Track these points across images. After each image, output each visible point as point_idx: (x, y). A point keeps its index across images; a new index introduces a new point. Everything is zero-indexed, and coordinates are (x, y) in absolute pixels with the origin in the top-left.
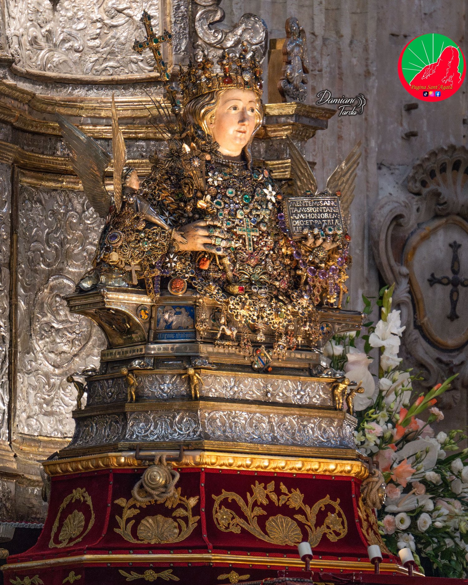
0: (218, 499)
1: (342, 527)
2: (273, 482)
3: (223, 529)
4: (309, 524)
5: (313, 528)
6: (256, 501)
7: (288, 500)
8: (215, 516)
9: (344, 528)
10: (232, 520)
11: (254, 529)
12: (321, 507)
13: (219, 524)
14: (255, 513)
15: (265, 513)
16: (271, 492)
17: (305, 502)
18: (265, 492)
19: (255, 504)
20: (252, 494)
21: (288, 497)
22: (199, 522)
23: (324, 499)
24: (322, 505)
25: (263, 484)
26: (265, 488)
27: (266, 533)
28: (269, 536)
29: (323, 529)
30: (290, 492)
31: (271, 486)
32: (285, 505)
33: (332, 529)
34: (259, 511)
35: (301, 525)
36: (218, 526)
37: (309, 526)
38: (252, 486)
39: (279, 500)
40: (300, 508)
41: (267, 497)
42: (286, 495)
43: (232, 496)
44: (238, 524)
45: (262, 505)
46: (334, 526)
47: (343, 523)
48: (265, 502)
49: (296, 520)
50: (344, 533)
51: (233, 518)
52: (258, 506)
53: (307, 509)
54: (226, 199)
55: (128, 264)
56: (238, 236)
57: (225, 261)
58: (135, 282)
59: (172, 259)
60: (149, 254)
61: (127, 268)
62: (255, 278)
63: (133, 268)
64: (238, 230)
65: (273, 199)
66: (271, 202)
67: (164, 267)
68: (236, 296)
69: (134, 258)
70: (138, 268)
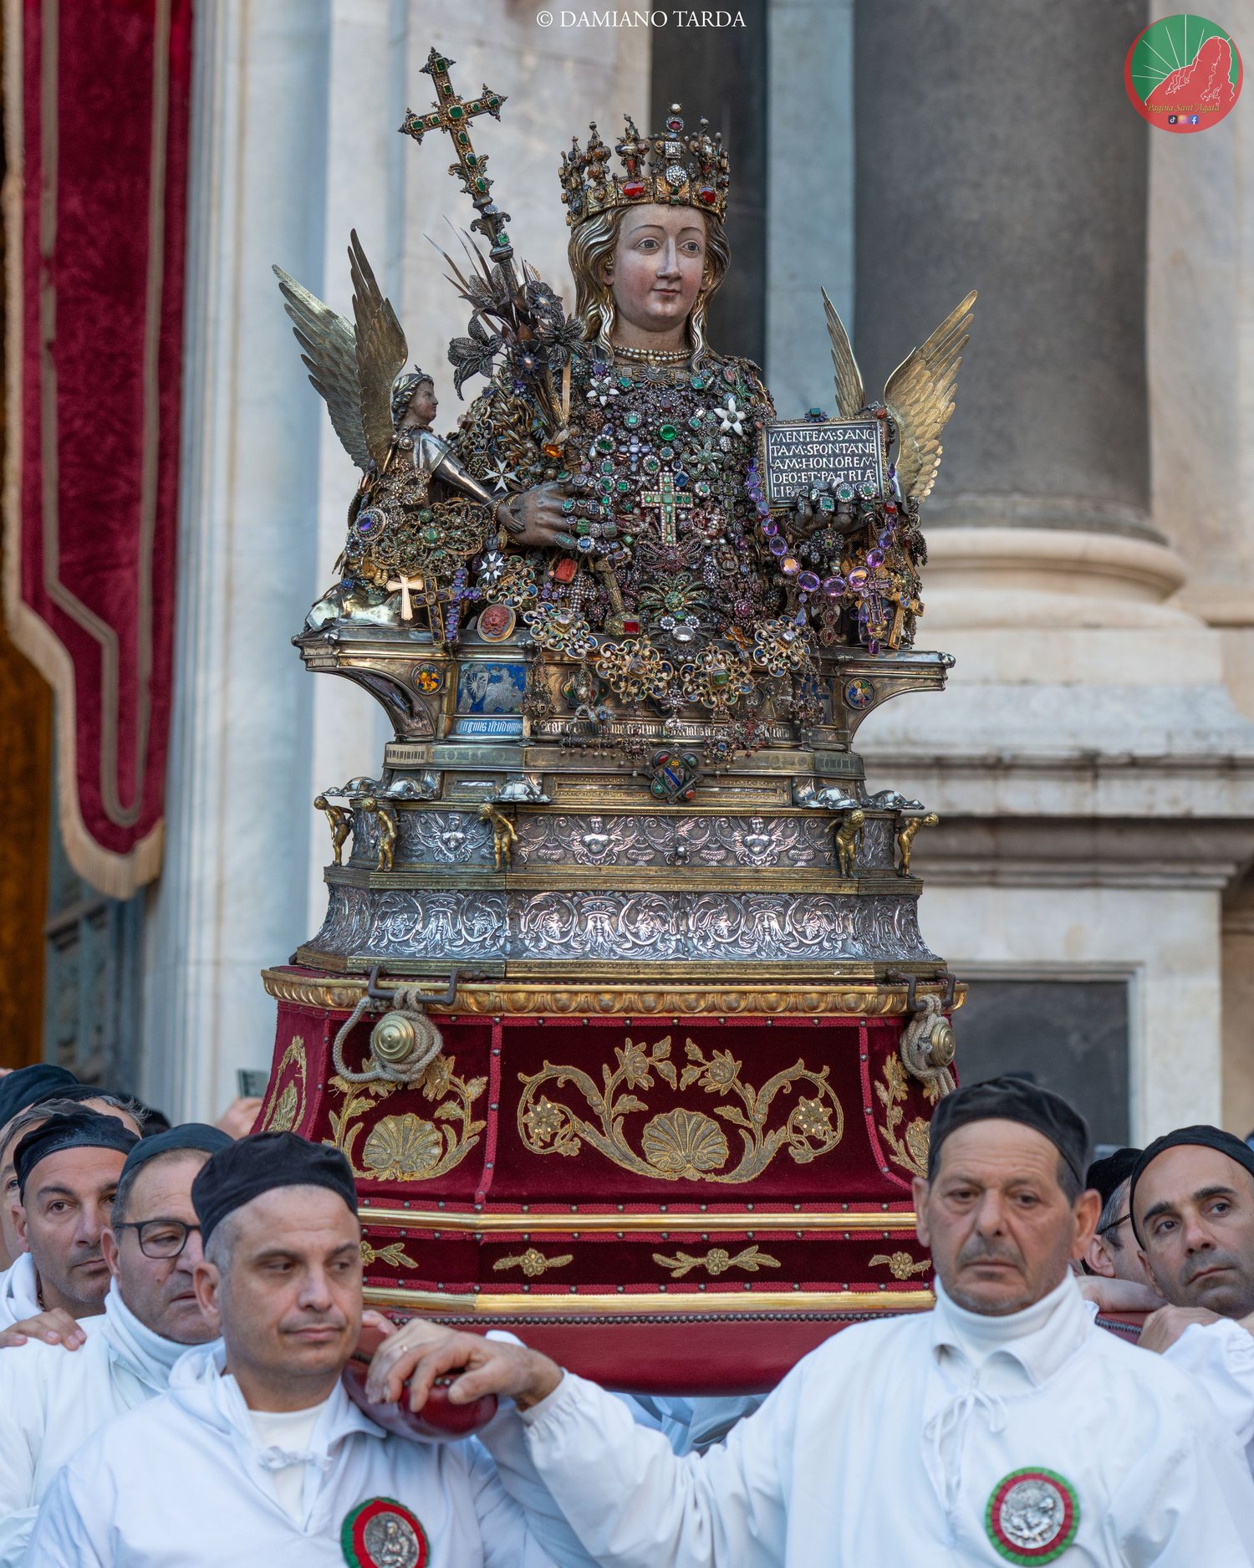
0: (530, 1082)
1: (829, 1127)
2: (669, 1039)
3: (536, 1148)
4: (751, 1126)
5: (759, 1134)
6: (624, 1082)
7: (702, 1076)
8: (521, 1119)
9: (835, 1129)
10: (562, 1126)
11: (613, 1145)
12: (783, 1087)
13: (529, 1137)
14: (618, 1108)
15: (644, 1107)
16: (661, 1060)
17: (743, 1077)
18: (648, 1060)
19: (622, 1088)
20: (614, 1067)
21: (702, 1069)
22: (483, 1134)
23: (791, 1070)
24: (785, 1082)
25: (643, 1045)
26: (648, 1053)
27: (640, 1153)
28: (645, 1160)
29: (783, 1134)
30: (709, 1057)
31: (664, 1047)
32: (694, 1088)
33: (805, 1135)
34: (629, 1103)
35: (729, 1129)
36: (525, 1142)
37: (749, 1131)
38: (617, 1049)
39: (679, 1076)
40: (732, 1091)
41: (652, 1071)
42: (698, 1064)
43: (566, 1073)
44: (576, 1135)
45: (638, 1091)
46: (810, 1127)
47: (833, 1119)
48: (646, 1083)
49: (719, 1118)
50: (832, 1139)
51: (565, 1122)
52: (629, 1093)
53: (748, 1092)
54: (622, 434)
55: (394, 576)
56: (644, 511)
57: (602, 565)
58: (407, 614)
59: (494, 564)
60: (439, 555)
61: (392, 586)
62: (675, 598)
63: (405, 584)
64: (646, 498)
65: (738, 427)
66: (731, 434)
67: (473, 579)
68: (619, 640)
69: (408, 565)
70: (417, 585)
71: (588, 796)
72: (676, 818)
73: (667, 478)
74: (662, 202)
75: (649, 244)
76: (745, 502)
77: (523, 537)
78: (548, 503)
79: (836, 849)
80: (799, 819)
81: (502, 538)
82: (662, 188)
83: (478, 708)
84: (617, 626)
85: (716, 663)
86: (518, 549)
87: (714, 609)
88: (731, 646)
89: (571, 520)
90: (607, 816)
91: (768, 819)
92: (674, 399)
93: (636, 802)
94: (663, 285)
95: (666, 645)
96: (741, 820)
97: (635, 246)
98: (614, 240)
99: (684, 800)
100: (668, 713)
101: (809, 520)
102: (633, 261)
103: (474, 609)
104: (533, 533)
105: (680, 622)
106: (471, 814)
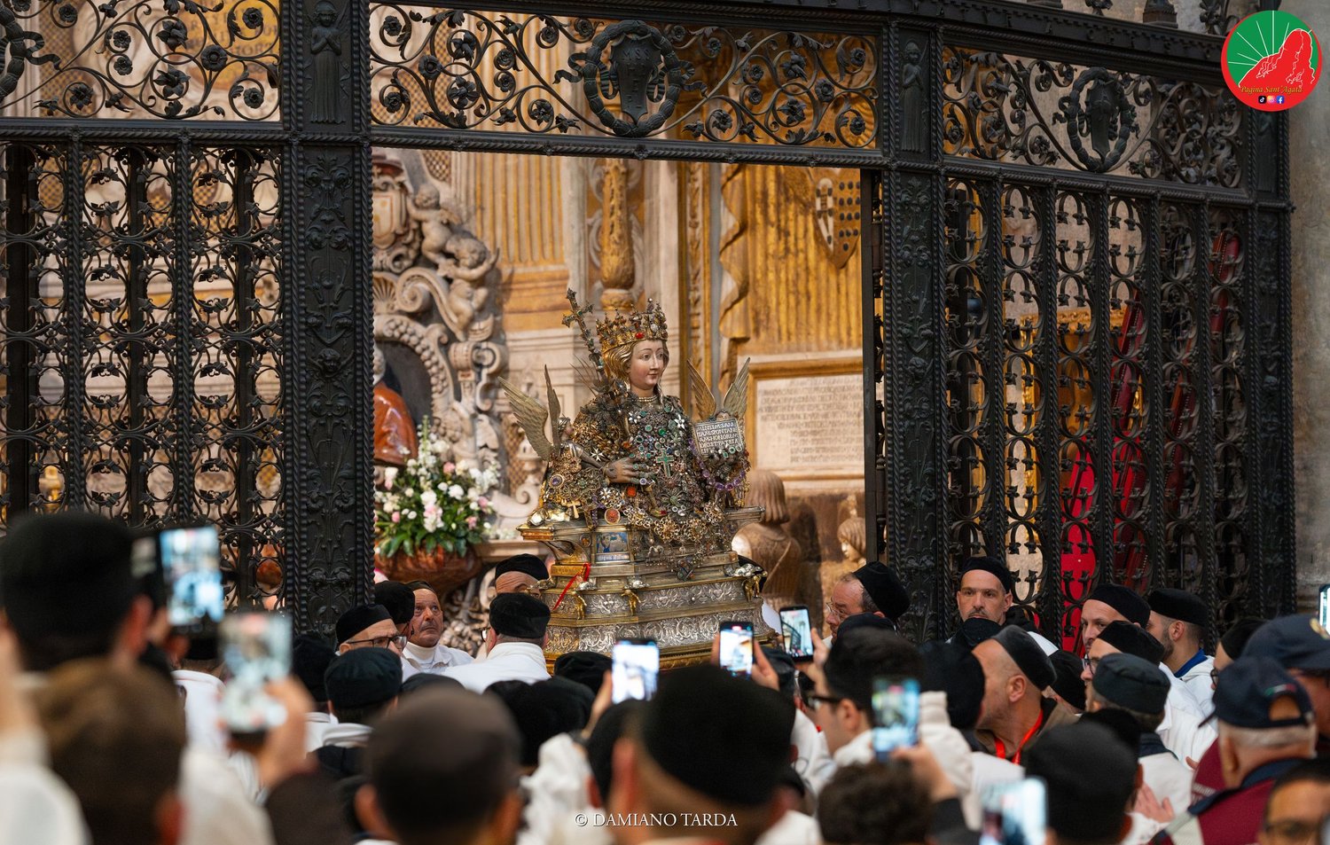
54: (645, 435)
55: (569, 501)
56: (658, 465)
57: (649, 489)
58: (577, 516)
59: (606, 492)
60: (586, 491)
61: (569, 505)
62: (673, 499)
63: (574, 504)
64: (656, 459)
65: (683, 426)
66: (681, 429)
67: (599, 500)
68: (660, 518)
69: (574, 496)
70: (578, 504)
71: (658, 582)
72: (690, 586)
73: (662, 450)
74: (650, 339)
75: (647, 357)
76: (691, 457)
77: (615, 480)
78: (627, 466)
79: (745, 591)
80: (731, 581)
81: (607, 481)
82: (649, 333)
83: (607, 550)
84: (658, 512)
85: (694, 523)
86: (615, 485)
87: (687, 501)
88: (697, 516)
89: (637, 473)
90: (666, 589)
91: (721, 583)
92: (660, 419)
93: (672, 582)
94: (652, 372)
95: (676, 518)
96: (711, 584)
97: (641, 358)
98: (631, 356)
99: (689, 579)
100: (680, 545)
101: (718, 462)
102: (641, 364)
103: (601, 512)
104: (620, 478)
105: (679, 508)
106: (617, 594)
